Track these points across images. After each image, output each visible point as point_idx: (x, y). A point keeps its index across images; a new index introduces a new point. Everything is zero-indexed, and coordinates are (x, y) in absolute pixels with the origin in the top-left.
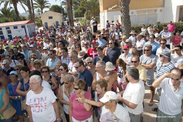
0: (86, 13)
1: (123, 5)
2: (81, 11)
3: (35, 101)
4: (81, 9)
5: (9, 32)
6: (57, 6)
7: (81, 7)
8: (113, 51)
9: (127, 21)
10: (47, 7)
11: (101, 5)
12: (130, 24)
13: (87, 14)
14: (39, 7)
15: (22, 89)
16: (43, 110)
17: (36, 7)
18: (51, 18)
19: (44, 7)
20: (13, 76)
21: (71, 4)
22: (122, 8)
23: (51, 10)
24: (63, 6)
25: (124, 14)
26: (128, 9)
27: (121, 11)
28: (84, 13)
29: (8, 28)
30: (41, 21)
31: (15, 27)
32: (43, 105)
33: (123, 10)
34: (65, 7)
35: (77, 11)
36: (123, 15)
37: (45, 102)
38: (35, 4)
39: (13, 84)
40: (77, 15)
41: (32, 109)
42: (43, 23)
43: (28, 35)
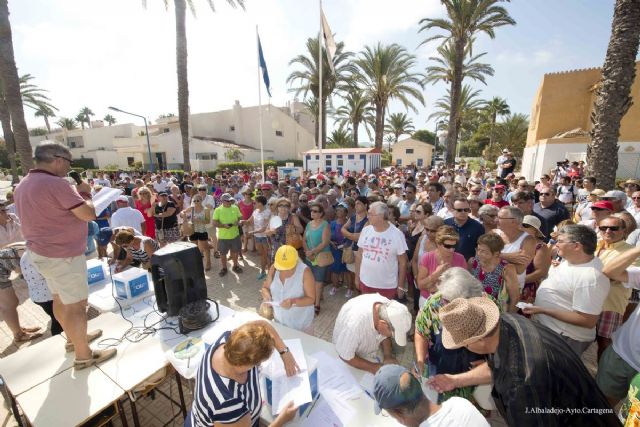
0: (487, 148)
1: (602, 120)
2: (476, 144)
3: (373, 241)
4: (477, 140)
5: (341, 163)
6: (426, 132)
7: (478, 135)
8: (549, 210)
9: (606, 160)
10: (408, 132)
11: (533, 129)
12: (616, 167)
13: (490, 150)
14: (393, 131)
15: (351, 230)
16: (382, 259)
17: (389, 132)
18: (410, 151)
19: (402, 132)
20: (342, 209)
21: (458, 127)
22: (597, 127)
23: (414, 137)
24: (439, 133)
25: (601, 141)
26: (617, 130)
27: (593, 135)
28: (484, 149)
29: (340, 156)
30: (391, 158)
31: (351, 157)
32: (384, 251)
33: (597, 130)
34: (441, 135)
35: (466, 144)
36: (596, 144)
37: (388, 246)
38: (387, 126)
39: (338, 222)
40: (465, 152)
41: (365, 253)
42: (394, 160)
43: (367, 170)
